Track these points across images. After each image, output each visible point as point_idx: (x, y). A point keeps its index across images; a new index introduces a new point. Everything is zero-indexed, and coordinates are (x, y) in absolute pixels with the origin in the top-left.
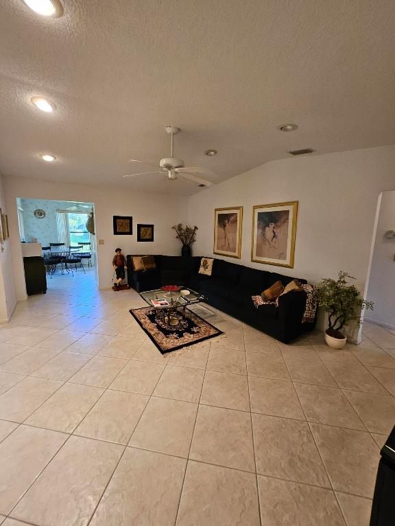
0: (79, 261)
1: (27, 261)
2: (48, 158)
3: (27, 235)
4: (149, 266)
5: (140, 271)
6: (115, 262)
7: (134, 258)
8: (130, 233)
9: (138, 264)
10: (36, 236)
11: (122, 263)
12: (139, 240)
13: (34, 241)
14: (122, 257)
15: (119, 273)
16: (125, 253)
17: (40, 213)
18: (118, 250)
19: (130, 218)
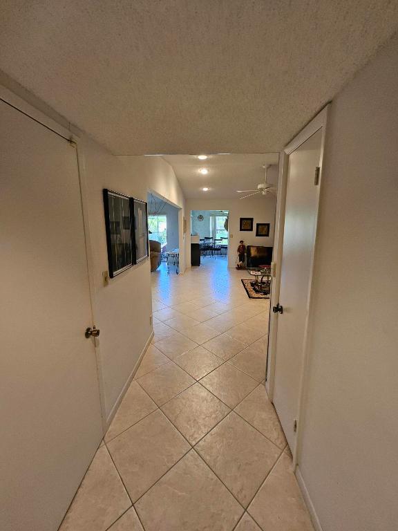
0: (220, 249)
1: (193, 245)
2: (205, 189)
3: (193, 231)
4: (261, 254)
5: (255, 258)
6: (239, 250)
7: (251, 248)
8: (251, 230)
9: (253, 252)
10: (197, 232)
11: (243, 251)
12: (257, 235)
13: (196, 235)
14: (244, 246)
15: (241, 258)
16: (246, 244)
17: (201, 217)
18: (242, 242)
19: (252, 219)
